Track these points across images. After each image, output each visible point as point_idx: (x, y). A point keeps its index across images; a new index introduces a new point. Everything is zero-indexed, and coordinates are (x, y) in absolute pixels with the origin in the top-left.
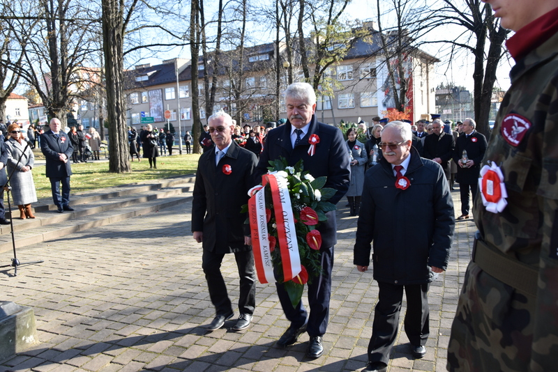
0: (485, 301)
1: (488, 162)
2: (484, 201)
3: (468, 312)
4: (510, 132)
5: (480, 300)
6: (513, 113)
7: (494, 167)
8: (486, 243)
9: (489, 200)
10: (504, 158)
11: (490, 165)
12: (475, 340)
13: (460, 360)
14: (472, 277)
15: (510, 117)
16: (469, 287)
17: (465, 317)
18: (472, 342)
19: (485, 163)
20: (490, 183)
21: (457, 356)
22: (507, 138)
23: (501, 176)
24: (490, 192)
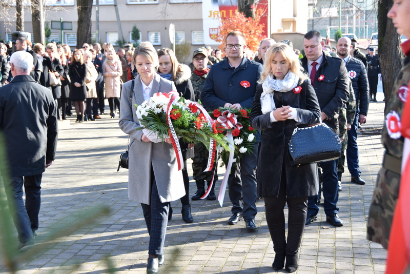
0: (389, 185)
1: (391, 111)
2: (390, 132)
3: (379, 197)
4: (403, 95)
5: (387, 186)
6: (404, 85)
7: (394, 114)
8: (390, 155)
9: (393, 131)
10: (399, 109)
11: (392, 113)
12: (384, 212)
13: (375, 229)
14: (382, 176)
15: (402, 88)
16: (380, 182)
17: (377, 202)
18: (382, 215)
19: (389, 112)
20: (393, 123)
21: (373, 227)
22: (400, 99)
23: (398, 118)
24: (393, 127)
